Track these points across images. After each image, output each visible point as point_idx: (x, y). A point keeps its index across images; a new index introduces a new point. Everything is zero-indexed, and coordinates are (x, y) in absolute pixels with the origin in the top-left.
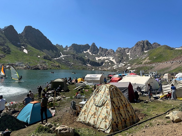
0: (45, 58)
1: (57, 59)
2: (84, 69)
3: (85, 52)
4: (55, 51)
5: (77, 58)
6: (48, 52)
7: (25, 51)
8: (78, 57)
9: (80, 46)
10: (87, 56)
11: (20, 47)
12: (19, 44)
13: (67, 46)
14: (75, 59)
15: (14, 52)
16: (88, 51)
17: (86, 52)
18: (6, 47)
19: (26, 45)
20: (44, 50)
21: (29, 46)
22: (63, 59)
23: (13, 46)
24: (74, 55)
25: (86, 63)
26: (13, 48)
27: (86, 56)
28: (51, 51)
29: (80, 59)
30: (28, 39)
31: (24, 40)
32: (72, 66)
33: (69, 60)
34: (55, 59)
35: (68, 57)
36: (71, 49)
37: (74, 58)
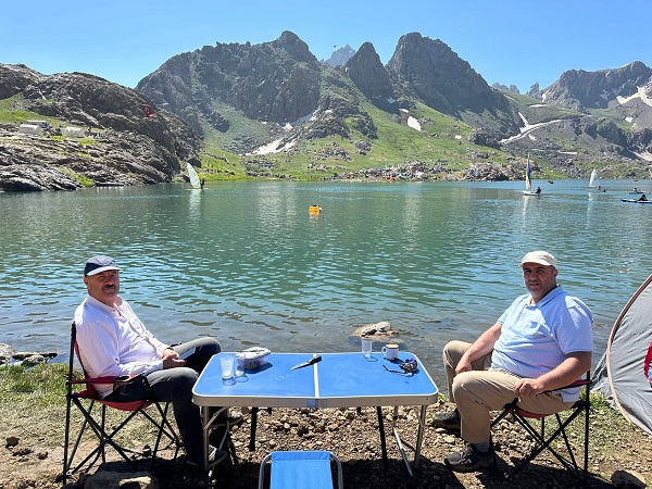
0: (479, 140)
1: (511, 143)
2: (633, 174)
3: (622, 100)
4: (499, 114)
5: (591, 131)
6: (477, 117)
7: (413, 123)
8: (595, 127)
9: (600, 75)
10: (636, 116)
11: (399, 113)
12: (391, 101)
13: (536, 87)
14: (584, 135)
15: (383, 130)
16: (642, 92)
17: (629, 98)
18: (364, 118)
19: (413, 103)
20: (462, 114)
21: (420, 105)
22: (533, 138)
23: (377, 110)
24: (576, 119)
25: (636, 149)
26: (378, 117)
27: (629, 120)
28: (486, 112)
29: (604, 133)
30: (411, 82)
31: (402, 87)
32: (571, 164)
33: (559, 143)
34: (504, 140)
35: (549, 131)
36: (557, 95)
37: (578, 132)
